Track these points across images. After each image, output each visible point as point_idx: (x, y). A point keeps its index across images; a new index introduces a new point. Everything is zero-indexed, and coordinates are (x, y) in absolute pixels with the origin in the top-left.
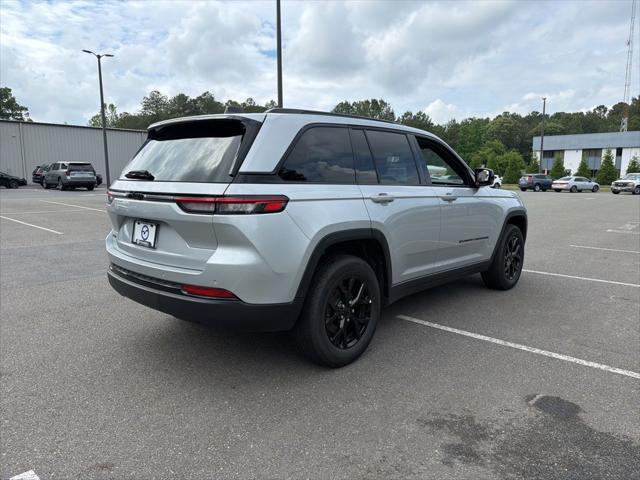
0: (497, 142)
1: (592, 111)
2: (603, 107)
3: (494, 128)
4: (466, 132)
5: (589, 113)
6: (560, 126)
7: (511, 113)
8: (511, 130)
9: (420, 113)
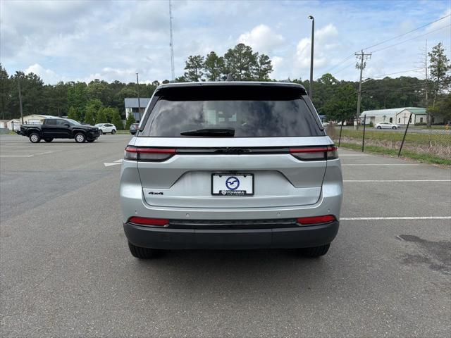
0: (98, 101)
1: (151, 84)
2: (157, 81)
3: (91, 90)
4: (73, 91)
5: (149, 85)
6: (135, 91)
7: (100, 80)
8: (103, 92)
9: (32, 74)
